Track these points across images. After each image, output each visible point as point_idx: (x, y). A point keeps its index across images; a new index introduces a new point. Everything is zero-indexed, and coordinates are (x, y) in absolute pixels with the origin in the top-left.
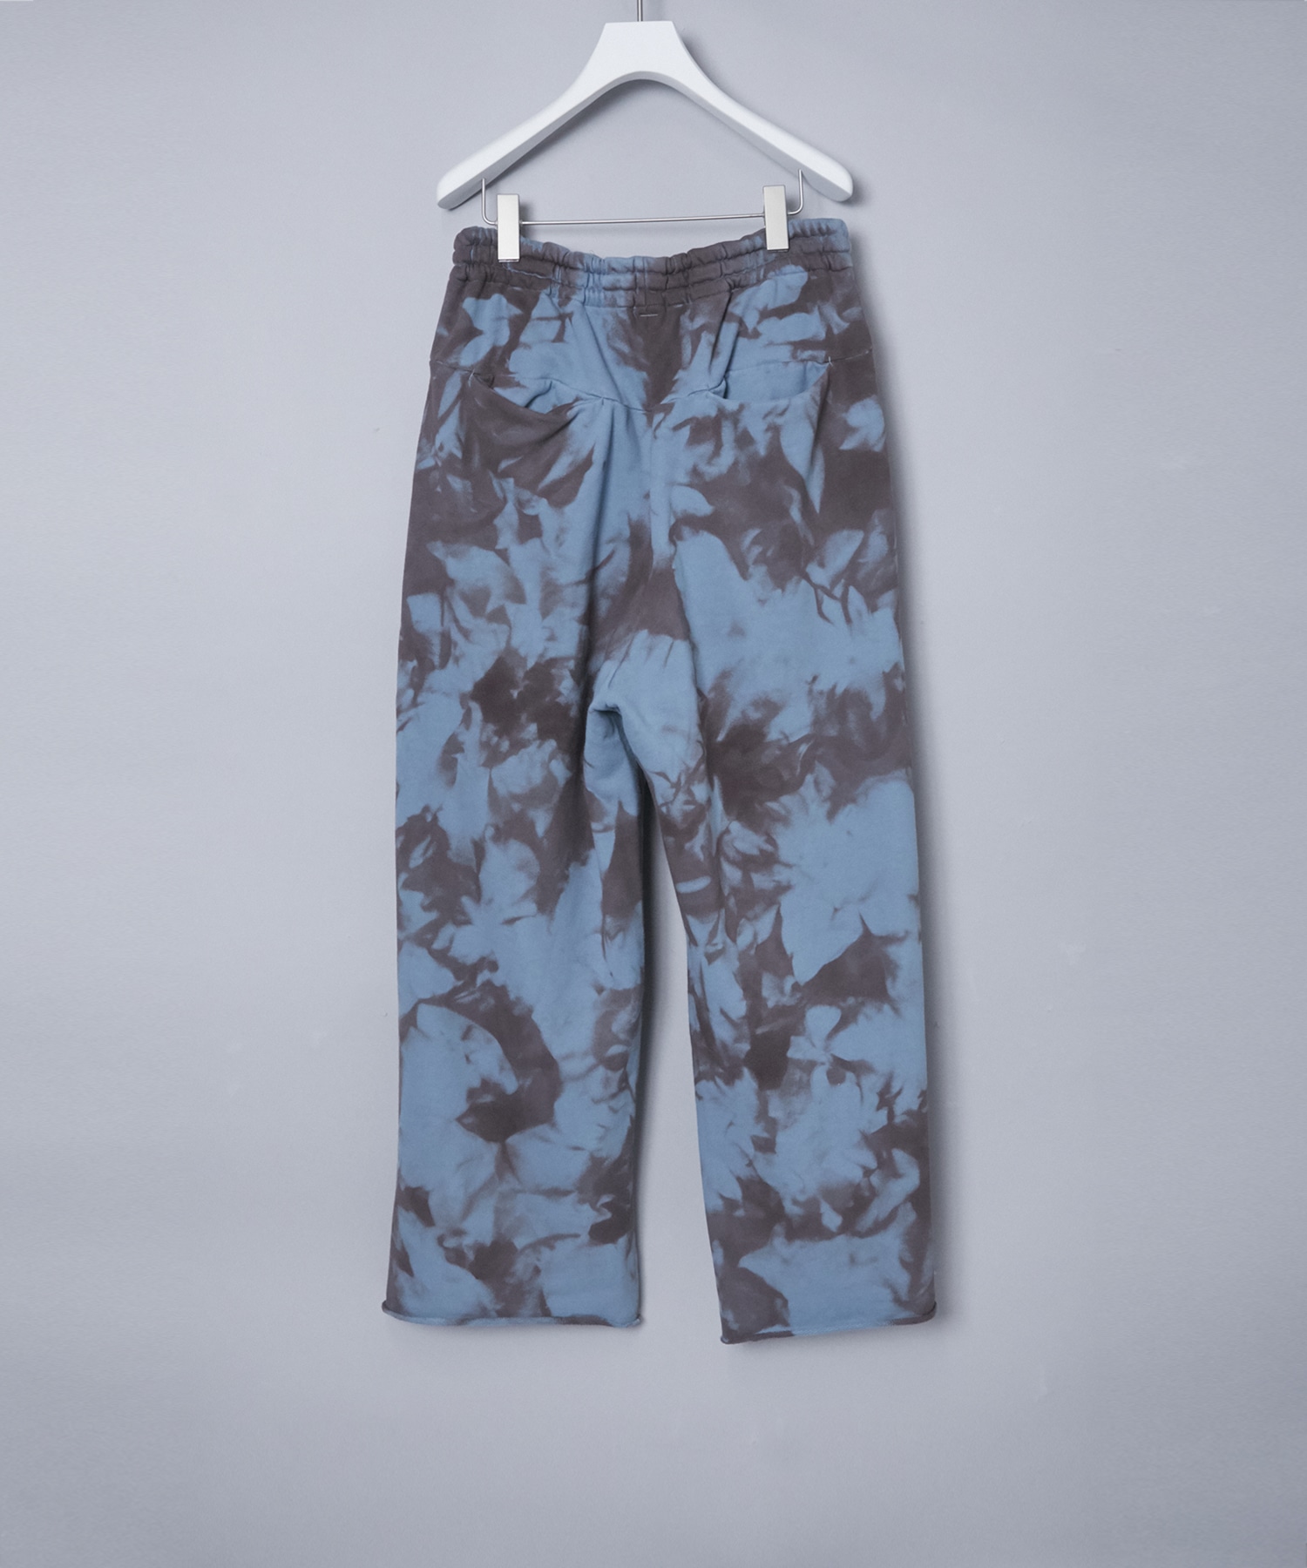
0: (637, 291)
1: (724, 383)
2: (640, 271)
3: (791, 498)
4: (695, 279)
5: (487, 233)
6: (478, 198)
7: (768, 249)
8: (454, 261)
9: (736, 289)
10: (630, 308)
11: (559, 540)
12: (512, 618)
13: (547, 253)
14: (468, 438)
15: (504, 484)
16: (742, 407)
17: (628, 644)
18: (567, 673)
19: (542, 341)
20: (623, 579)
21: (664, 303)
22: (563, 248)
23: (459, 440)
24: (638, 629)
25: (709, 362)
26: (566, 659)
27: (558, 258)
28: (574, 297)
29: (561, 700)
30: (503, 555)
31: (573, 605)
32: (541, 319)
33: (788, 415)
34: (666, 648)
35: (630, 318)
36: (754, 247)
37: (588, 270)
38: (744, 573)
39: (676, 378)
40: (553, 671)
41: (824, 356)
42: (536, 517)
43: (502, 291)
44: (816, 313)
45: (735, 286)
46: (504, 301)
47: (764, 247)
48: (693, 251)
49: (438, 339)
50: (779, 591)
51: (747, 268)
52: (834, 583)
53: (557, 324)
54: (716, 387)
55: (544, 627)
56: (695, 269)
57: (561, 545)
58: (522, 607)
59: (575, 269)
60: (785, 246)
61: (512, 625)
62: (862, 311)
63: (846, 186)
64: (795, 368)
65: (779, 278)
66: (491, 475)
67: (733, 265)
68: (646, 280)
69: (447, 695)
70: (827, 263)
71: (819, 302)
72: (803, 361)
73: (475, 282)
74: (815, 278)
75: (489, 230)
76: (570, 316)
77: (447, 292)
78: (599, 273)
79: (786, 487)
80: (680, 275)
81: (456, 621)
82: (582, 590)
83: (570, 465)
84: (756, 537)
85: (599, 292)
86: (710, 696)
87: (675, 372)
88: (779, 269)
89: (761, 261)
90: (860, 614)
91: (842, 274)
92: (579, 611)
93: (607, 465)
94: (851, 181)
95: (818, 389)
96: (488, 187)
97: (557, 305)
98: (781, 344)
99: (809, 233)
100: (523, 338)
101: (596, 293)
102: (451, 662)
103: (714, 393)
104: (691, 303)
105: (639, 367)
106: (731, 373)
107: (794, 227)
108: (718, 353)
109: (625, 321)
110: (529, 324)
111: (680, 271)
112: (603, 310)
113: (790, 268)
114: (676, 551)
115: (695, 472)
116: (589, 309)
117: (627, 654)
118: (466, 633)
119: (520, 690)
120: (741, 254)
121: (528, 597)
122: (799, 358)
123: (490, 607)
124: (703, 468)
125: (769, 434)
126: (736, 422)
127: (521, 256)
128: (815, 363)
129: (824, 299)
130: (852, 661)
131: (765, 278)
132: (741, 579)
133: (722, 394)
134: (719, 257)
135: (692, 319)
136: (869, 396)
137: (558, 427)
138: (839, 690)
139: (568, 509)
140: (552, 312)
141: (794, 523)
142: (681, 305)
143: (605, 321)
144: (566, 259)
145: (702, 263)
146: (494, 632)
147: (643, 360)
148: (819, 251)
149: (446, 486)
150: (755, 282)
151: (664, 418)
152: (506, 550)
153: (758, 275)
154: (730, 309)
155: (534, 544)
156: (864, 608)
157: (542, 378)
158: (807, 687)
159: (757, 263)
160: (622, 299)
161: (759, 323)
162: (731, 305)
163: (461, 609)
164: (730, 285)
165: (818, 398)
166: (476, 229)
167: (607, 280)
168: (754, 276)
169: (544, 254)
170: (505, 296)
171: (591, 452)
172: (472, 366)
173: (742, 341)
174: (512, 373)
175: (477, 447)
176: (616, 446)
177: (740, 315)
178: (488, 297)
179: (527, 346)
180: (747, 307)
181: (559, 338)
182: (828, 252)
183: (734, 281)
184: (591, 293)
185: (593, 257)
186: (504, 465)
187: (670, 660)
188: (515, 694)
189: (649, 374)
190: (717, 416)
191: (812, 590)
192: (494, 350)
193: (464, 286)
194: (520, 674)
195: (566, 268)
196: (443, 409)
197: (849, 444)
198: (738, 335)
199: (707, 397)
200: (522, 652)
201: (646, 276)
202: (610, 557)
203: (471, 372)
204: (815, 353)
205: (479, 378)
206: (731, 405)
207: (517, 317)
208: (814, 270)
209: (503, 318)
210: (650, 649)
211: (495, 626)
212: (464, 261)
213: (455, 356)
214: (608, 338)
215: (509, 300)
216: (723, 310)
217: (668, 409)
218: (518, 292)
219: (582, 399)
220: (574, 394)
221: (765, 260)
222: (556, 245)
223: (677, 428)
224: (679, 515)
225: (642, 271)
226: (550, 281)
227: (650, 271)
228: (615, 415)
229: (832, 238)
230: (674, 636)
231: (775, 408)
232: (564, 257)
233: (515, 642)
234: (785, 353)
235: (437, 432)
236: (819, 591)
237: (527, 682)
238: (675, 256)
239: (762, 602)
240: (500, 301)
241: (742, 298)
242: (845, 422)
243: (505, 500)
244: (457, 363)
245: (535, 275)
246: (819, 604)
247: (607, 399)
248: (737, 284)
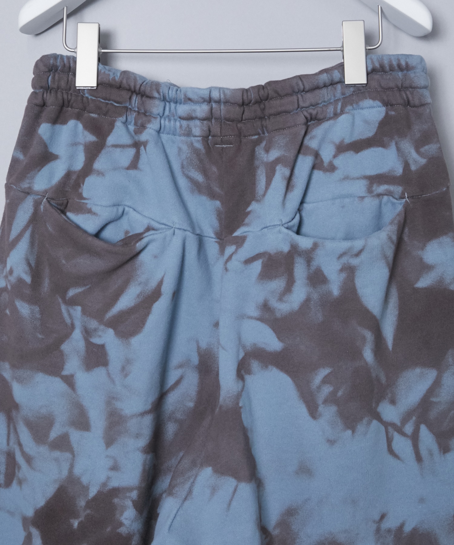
0: (213, 121)
1: (298, 215)
2: (216, 102)
3: (364, 339)
4: (272, 111)
5: (65, 60)
6: (60, 26)
7: (346, 83)
8: (34, 86)
9: (312, 122)
10: (205, 138)
11: (124, 371)
12: (75, 446)
13: (124, 81)
14: (38, 262)
15: (72, 311)
16: (315, 246)
17: (192, 480)
18: (129, 503)
19: (115, 169)
20: (191, 405)
21: (240, 135)
22: (141, 77)
23: (29, 264)
24: (202, 465)
25: (283, 195)
26: (130, 489)
27: (135, 87)
28: (149, 126)
29: (123, 530)
30: (69, 381)
31: (138, 436)
32: (116, 146)
33: (363, 256)
34: (231, 490)
35: (205, 148)
36: (332, 80)
37: (164, 99)
38: (313, 412)
39: (249, 209)
40: (116, 500)
41: (400, 192)
42: (102, 347)
43: (78, 117)
44: (393, 148)
45: (311, 119)
46: (80, 126)
47: (341, 81)
48: (270, 83)
49: (15, 162)
50: (349, 432)
51: (325, 102)
52: (405, 419)
53: (132, 152)
54: (290, 222)
55: (107, 456)
56: (271, 102)
57: (126, 376)
58: (86, 434)
59: (151, 97)
60: (364, 81)
61: (75, 453)
62: (440, 148)
63: (426, 23)
64: (371, 203)
65: (355, 112)
66: (60, 300)
67: (310, 98)
68: (222, 110)
69: (11, 513)
70: (405, 97)
71: (396, 137)
72: (379, 195)
73: (51, 109)
74: (393, 113)
75: (68, 58)
76: (145, 144)
77: (24, 117)
78: (176, 103)
79: (359, 329)
80: (256, 107)
81: (20, 445)
82: (148, 421)
83: (138, 296)
84: (326, 377)
85: (175, 120)
86: (276, 533)
87: (248, 204)
88: (357, 103)
89: (338, 95)
90: (431, 454)
91: (420, 110)
92: (143, 442)
93: (177, 295)
94: (431, 16)
95: (394, 228)
96: (69, 16)
97: (133, 133)
98: (358, 179)
99: (388, 68)
100: (98, 165)
101: (172, 122)
102: (15, 482)
103: (287, 228)
104: (266, 134)
105: (213, 196)
106: (305, 205)
107: (373, 62)
108: (293, 186)
109: (200, 149)
110: (103, 152)
111: (256, 102)
112: (178, 138)
113: (368, 102)
114: (244, 386)
115: (266, 307)
116: (164, 137)
117: (190, 492)
118: (29, 460)
119: (80, 519)
120: (318, 88)
121: (92, 423)
122: (375, 193)
123: (53, 434)
124: (274, 303)
125: (344, 275)
126: (309, 261)
127: (99, 84)
128: (391, 198)
129: (402, 135)
130: (422, 500)
131: (342, 112)
132: (309, 418)
133: (295, 229)
134: (296, 90)
135: (267, 150)
136: (446, 234)
137: (128, 257)
138: (408, 529)
139: (135, 341)
140: (126, 140)
141: (367, 364)
142: (256, 137)
143: (180, 149)
144: (142, 88)
145: (280, 96)
146: (56, 460)
147: (217, 189)
148: (397, 87)
149: (15, 310)
150: (332, 115)
151: (236, 250)
152: (72, 376)
153: (335, 109)
154: (306, 142)
155: (99, 373)
156: (435, 447)
157: (114, 205)
158: (375, 526)
159: (335, 96)
160: (197, 128)
161: (335, 156)
162: (307, 138)
163: (25, 435)
164: (306, 118)
165: (394, 238)
166: (55, 57)
167: (183, 109)
168: (330, 110)
169: (121, 82)
170: (81, 122)
171: (161, 283)
172: (46, 191)
173: (317, 174)
174: (85, 199)
175: (46, 272)
176: (187, 274)
177: (316, 149)
178: (65, 122)
179: (100, 173)
180: (322, 141)
181: (134, 165)
182: (407, 88)
183: (311, 114)
184: (167, 122)
185: (171, 86)
186: (72, 292)
187: (234, 503)
188: (76, 524)
189: (222, 204)
190: (289, 252)
191: (383, 428)
192: (68, 175)
193: (41, 112)
194: (82, 503)
195: (142, 96)
196: (14, 233)
197: (424, 282)
198: (314, 167)
199: (280, 232)
200: (85, 480)
201: (222, 107)
202: (178, 383)
203: (44, 196)
204: (392, 188)
205: (52, 202)
206: (304, 243)
207: (93, 143)
208: (392, 105)
209: (79, 143)
210: (214, 490)
211: (57, 454)
212: (42, 87)
213: (28, 181)
214: (183, 167)
215: (86, 127)
216: (300, 142)
217: (240, 241)
218: (94, 119)
219: (153, 229)
220: (146, 222)
221: (343, 94)
222: (133, 74)
223: (249, 261)
224: (249, 348)
225: (218, 102)
226: (126, 109)
227: (226, 102)
228: (187, 244)
229: (411, 74)
230: (239, 479)
231: (350, 249)
232: (141, 85)
233: (77, 471)
234: (360, 187)
235: (8, 255)
236: (390, 429)
237: (88, 511)
238: (252, 87)
239: (331, 442)
240: (76, 126)
241: (318, 132)
242: (421, 259)
243: (73, 327)
244: (30, 188)
245: (111, 102)
246: (389, 441)
247: (180, 229)
248: (313, 117)
